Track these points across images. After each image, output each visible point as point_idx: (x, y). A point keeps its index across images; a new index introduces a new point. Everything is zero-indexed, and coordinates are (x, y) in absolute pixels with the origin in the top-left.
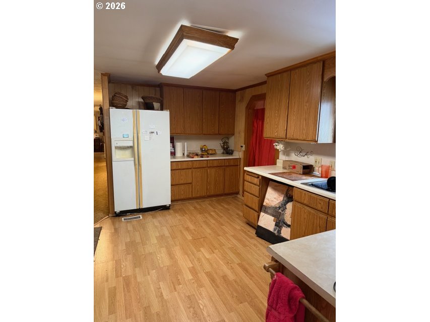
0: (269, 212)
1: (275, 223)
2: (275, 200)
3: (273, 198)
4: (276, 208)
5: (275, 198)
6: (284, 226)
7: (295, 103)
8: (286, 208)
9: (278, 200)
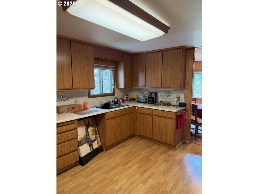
0: (83, 142)
1: (89, 146)
2: (82, 133)
3: (81, 132)
4: (85, 137)
5: (82, 132)
6: (93, 143)
7: (77, 65)
8: (89, 133)
9: (83, 131)
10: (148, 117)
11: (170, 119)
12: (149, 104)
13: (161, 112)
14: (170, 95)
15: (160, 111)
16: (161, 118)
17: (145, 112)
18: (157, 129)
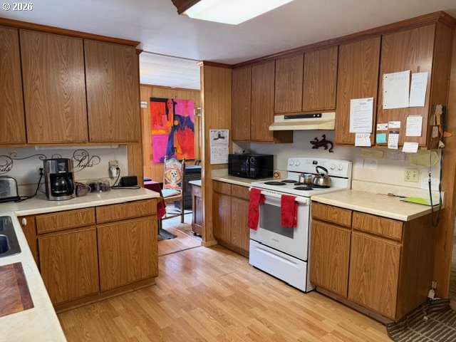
10: (80, 234)
11: (146, 218)
12: (58, 198)
13: (122, 208)
14: (91, 163)
15: (119, 207)
16: (125, 222)
17: (68, 224)
18: (112, 258)
